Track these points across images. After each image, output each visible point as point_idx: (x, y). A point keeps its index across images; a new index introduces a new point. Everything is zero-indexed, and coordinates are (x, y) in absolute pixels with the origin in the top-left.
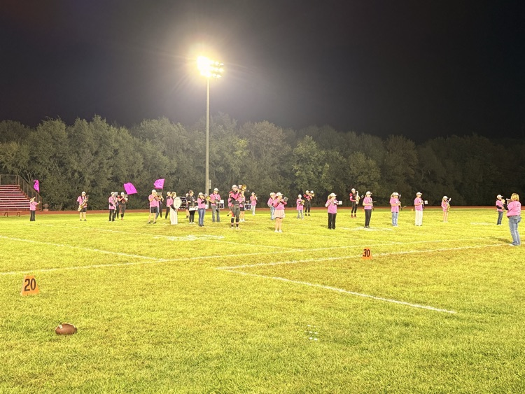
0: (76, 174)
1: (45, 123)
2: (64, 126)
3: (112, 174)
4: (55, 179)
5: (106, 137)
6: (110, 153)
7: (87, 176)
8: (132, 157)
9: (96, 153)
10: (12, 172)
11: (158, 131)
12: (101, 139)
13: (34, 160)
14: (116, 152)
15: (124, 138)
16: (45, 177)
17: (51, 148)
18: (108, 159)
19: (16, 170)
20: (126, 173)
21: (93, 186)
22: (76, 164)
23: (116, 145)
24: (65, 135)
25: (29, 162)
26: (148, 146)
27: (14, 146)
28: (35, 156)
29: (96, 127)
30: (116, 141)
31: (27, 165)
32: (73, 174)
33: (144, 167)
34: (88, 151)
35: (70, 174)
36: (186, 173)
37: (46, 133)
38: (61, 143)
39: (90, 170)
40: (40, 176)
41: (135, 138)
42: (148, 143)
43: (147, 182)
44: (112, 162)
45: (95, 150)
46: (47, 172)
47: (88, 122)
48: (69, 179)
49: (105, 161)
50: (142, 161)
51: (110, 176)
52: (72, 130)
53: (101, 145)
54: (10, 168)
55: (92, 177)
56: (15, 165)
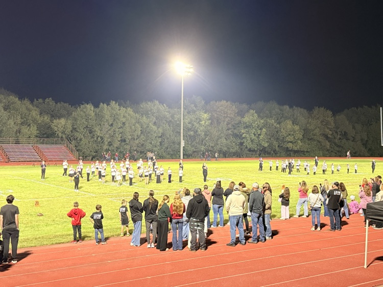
0: (99, 138)
1: (82, 106)
2: (92, 108)
3: (121, 137)
4: (87, 141)
5: (118, 115)
6: (120, 125)
7: (106, 139)
8: (133, 127)
9: (112, 125)
10: (62, 137)
11: (151, 109)
12: (115, 116)
13: (74, 129)
14: (124, 123)
15: (129, 115)
16: (81, 140)
17: (85, 122)
18: (119, 128)
19: (64, 136)
20: (130, 137)
21: (110, 145)
22: (99, 132)
23: (124, 120)
24: (93, 114)
25: (72, 131)
26: (144, 120)
27: (63, 121)
28: (75, 127)
29: (112, 109)
30: (124, 117)
31: (70, 132)
32: (97, 138)
33: (141, 133)
34: (106, 124)
35: (96, 138)
36: (168, 136)
37: (82, 113)
38: (91, 119)
39: (107, 136)
40: (78, 139)
41: (137, 115)
42: (145, 118)
43: (143, 142)
44: (121, 130)
45: (110, 123)
46: (82, 137)
47: (108, 105)
48: (96, 141)
49: (117, 130)
50: (140, 129)
51: (119, 139)
52: (97, 110)
53: (114, 120)
54: (60, 135)
55: (109, 140)
56: (63, 132)
